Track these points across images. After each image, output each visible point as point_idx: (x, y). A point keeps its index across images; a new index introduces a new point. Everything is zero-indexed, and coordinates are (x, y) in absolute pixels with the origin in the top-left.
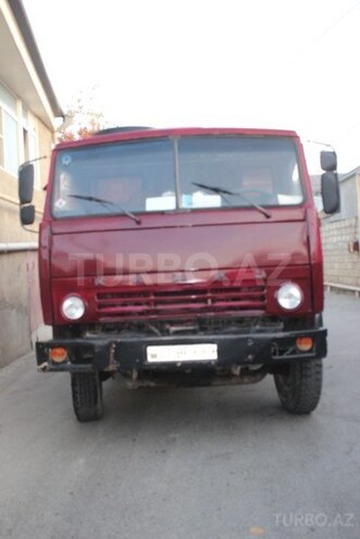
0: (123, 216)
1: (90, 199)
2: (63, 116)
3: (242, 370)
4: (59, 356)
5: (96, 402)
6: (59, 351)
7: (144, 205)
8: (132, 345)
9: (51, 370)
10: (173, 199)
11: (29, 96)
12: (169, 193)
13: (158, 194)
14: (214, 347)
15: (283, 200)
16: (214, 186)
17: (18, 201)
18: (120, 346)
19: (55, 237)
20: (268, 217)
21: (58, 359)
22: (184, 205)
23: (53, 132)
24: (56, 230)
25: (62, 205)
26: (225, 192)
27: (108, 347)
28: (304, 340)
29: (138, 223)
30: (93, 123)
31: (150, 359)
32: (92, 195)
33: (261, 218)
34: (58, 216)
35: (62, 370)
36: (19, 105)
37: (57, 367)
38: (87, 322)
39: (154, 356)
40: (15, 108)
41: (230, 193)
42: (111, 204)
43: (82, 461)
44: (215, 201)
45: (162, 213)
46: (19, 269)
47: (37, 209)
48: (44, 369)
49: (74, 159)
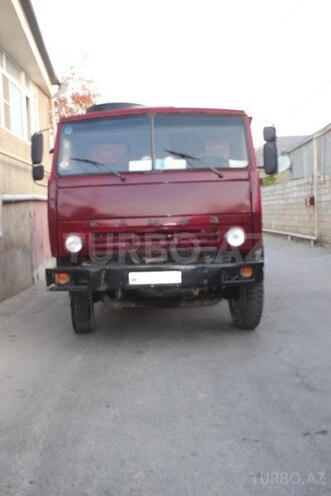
0: (111, 175)
1: (87, 161)
2: (59, 84)
3: (200, 292)
4: (64, 279)
5: (89, 319)
6: (63, 275)
7: (127, 166)
8: (117, 271)
9: (57, 290)
10: (150, 162)
11: (31, 68)
12: (147, 157)
13: (138, 157)
14: (179, 274)
15: (234, 164)
16: (181, 152)
17: (31, 162)
18: (109, 272)
19: (60, 190)
20: (221, 177)
21: (62, 282)
22: (158, 167)
23: (50, 98)
24: (61, 185)
25: (65, 165)
26: (189, 157)
27: (99, 273)
28: (246, 269)
29: (123, 180)
30: (84, 88)
31: (131, 282)
32: (87, 158)
33: (216, 177)
34: (63, 174)
35: (65, 290)
36: (23, 76)
37: (60, 288)
38: (84, 254)
39: (134, 280)
40: (19, 79)
41: (193, 159)
42: (103, 165)
43: (79, 358)
44: (181, 164)
45: (141, 173)
46: (23, 216)
47: (45, 169)
48: (52, 289)
49: (75, 130)
